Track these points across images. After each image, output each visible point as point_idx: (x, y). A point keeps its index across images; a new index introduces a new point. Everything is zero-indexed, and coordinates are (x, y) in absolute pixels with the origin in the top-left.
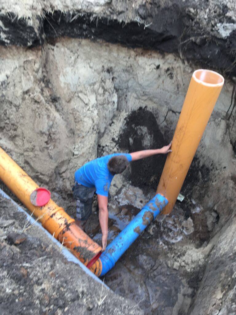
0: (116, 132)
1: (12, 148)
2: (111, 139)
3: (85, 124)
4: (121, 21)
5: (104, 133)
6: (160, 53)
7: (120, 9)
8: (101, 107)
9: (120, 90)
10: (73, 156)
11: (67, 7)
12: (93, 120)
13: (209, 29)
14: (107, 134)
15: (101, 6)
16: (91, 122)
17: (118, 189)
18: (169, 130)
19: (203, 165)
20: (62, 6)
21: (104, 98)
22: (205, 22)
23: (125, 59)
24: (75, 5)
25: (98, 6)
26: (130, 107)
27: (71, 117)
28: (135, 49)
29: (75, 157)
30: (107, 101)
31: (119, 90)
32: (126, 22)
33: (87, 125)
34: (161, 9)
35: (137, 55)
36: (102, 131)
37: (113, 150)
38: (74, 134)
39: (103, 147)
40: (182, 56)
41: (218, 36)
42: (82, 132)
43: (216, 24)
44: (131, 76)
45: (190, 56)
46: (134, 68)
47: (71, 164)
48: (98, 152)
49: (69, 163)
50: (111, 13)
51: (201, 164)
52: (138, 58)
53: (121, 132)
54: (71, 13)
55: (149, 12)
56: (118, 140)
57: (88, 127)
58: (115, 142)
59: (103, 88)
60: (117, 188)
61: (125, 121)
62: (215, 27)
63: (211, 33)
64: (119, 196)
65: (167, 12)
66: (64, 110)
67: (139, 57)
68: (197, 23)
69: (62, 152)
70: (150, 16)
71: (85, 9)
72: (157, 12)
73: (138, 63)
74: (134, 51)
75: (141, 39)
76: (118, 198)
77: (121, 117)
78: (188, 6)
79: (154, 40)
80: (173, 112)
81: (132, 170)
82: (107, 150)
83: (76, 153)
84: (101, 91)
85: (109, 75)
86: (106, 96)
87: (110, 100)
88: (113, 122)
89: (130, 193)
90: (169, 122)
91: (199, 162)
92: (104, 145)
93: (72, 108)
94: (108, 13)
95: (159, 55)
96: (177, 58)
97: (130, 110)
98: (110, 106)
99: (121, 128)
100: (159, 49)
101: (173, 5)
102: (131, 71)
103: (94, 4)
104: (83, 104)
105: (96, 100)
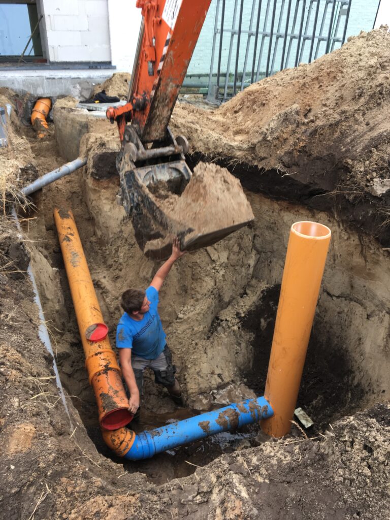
0: (245, 306)
1: (110, 290)
2: (235, 313)
3: (204, 284)
4: (260, 167)
5: (229, 303)
6: (308, 209)
7: (262, 155)
8: (232, 268)
9: (264, 252)
10: (177, 319)
11: (209, 149)
12: (215, 281)
13: (363, 184)
14: (232, 306)
15: (244, 150)
16: (212, 284)
17: (222, 383)
18: (322, 320)
19: (358, 383)
20: (203, 148)
21: (238, 258)
22: (359, 176)
23: (268, 213)
24: (217, 147)
25: (240, 150)
26: (274, 278)
27: (188, 272)
28: (279, 202)
29: (178, 320)
30: (241, 263)
31: (262, 253)
32: (266, 169)
33: (206, 285)
34: (312, 158)
35: (281, 210)
36: (226, 299)
37: (233, 328)
38: (186, 292)
39: (222, 321)
40: (337, 217)
41: (373, 194)
42: (197, 293)
43: (372, 179)
44: (276, 236)
45: (345, 218)
46: (279, 226)
47: (170, 328)
48: (212, 325)
49: (168, 327)
50: (254, 159)
51: (356, 382)
52: (282, 213)
53: (252, 308)
54: (212, 155)
55: (295, 160)
56: (245, 316)
57: (207, 288)
58: (240, 318)
59: (239, 245)
60: (223, 380)
61: (262, 295)
62: (371, 182)
63: (366, 189)
64: (221, 392)
65: (318, 162)
66: (182, 261)
67: (284, 212)
68: (352, 177)
69: (164, 310)
70: (297, 165)
71: (226, 152)
72: (306, 161)
73: (282, 219)
74: (278, 205)
75: (285, 190)
76: (218, 394)
77: (259, 288)
78: (347, 157)
79: (299, 193)
80: (329, 294)
81: (253, 365)
82: (224, 325)
83: (181, 316)
84: (236, 249)
85: (250, 230)
86: (241, 256)
87: (245, 262)
88: (246, 293)
89: (238, 392)
90: (323, 309)
91: (354, 378)
92: (223, 318)
93: (193, 261)
94: (250, 158)
95: (308, 212)
96: (332, 220)
97: (273, 283)
98: (243, 269)
99: (254, 302)
100: (306, 205)
101: (328, 155)
102: (276, 229)
103: (236, 148)
104: (210, 259)
105: (228, 258)
